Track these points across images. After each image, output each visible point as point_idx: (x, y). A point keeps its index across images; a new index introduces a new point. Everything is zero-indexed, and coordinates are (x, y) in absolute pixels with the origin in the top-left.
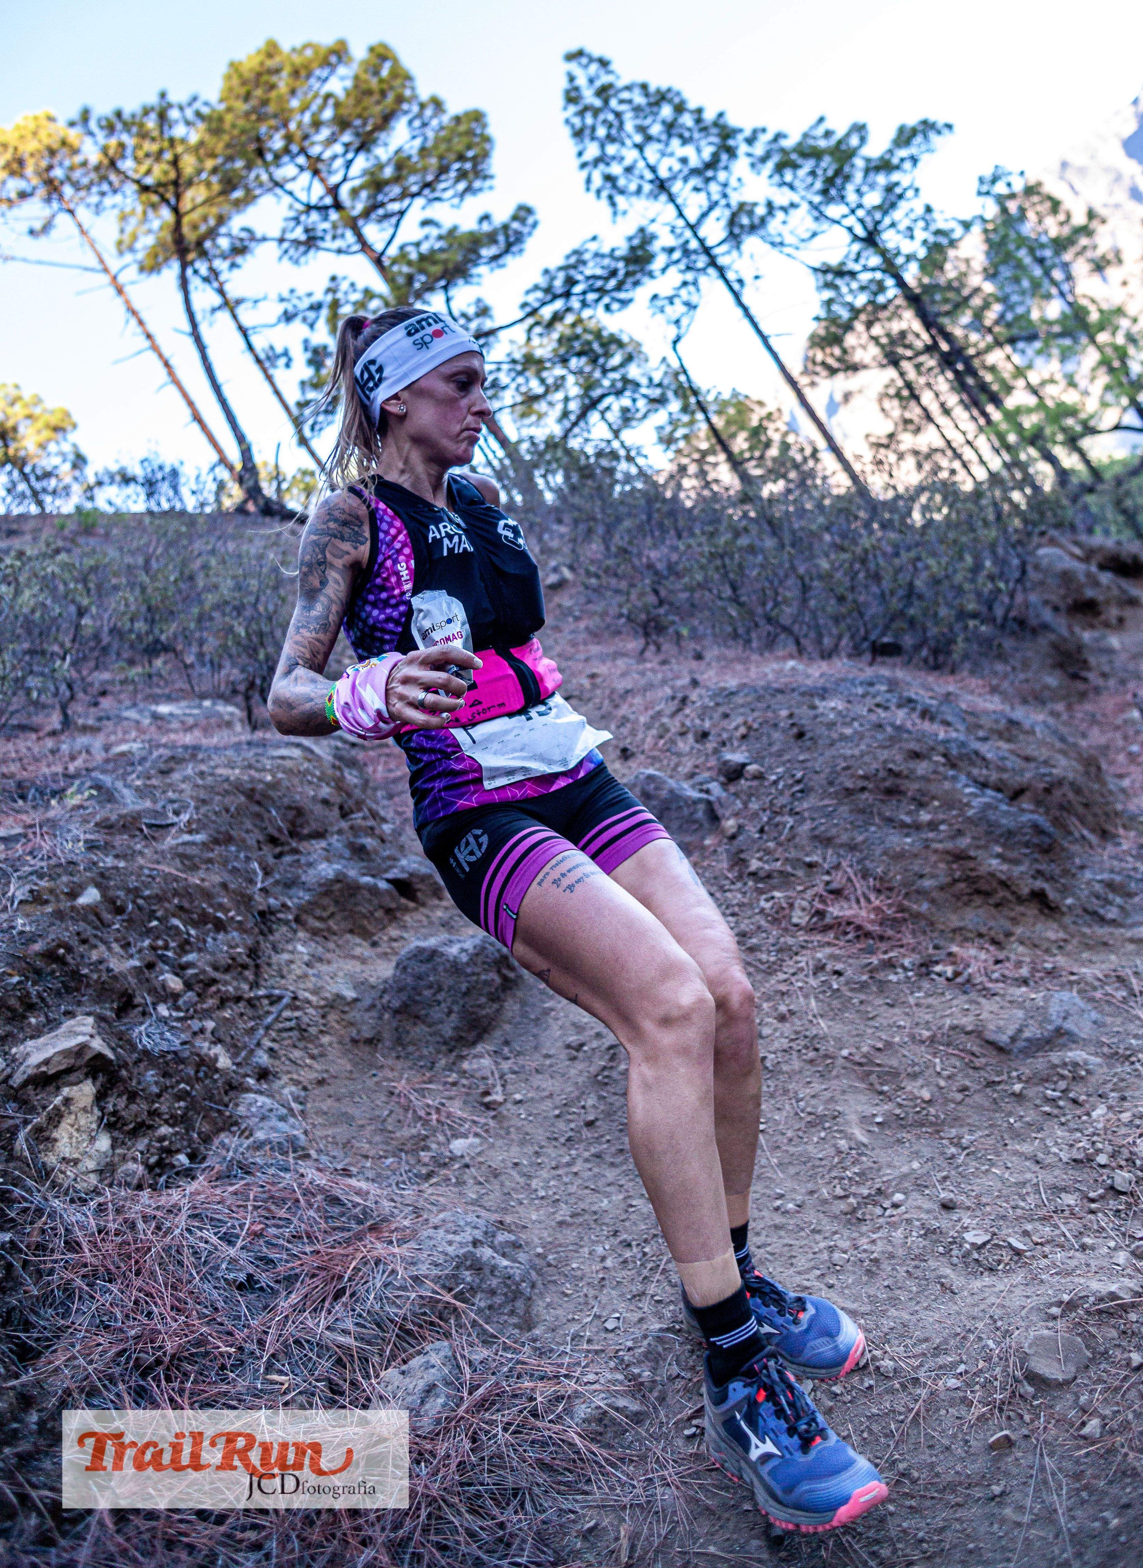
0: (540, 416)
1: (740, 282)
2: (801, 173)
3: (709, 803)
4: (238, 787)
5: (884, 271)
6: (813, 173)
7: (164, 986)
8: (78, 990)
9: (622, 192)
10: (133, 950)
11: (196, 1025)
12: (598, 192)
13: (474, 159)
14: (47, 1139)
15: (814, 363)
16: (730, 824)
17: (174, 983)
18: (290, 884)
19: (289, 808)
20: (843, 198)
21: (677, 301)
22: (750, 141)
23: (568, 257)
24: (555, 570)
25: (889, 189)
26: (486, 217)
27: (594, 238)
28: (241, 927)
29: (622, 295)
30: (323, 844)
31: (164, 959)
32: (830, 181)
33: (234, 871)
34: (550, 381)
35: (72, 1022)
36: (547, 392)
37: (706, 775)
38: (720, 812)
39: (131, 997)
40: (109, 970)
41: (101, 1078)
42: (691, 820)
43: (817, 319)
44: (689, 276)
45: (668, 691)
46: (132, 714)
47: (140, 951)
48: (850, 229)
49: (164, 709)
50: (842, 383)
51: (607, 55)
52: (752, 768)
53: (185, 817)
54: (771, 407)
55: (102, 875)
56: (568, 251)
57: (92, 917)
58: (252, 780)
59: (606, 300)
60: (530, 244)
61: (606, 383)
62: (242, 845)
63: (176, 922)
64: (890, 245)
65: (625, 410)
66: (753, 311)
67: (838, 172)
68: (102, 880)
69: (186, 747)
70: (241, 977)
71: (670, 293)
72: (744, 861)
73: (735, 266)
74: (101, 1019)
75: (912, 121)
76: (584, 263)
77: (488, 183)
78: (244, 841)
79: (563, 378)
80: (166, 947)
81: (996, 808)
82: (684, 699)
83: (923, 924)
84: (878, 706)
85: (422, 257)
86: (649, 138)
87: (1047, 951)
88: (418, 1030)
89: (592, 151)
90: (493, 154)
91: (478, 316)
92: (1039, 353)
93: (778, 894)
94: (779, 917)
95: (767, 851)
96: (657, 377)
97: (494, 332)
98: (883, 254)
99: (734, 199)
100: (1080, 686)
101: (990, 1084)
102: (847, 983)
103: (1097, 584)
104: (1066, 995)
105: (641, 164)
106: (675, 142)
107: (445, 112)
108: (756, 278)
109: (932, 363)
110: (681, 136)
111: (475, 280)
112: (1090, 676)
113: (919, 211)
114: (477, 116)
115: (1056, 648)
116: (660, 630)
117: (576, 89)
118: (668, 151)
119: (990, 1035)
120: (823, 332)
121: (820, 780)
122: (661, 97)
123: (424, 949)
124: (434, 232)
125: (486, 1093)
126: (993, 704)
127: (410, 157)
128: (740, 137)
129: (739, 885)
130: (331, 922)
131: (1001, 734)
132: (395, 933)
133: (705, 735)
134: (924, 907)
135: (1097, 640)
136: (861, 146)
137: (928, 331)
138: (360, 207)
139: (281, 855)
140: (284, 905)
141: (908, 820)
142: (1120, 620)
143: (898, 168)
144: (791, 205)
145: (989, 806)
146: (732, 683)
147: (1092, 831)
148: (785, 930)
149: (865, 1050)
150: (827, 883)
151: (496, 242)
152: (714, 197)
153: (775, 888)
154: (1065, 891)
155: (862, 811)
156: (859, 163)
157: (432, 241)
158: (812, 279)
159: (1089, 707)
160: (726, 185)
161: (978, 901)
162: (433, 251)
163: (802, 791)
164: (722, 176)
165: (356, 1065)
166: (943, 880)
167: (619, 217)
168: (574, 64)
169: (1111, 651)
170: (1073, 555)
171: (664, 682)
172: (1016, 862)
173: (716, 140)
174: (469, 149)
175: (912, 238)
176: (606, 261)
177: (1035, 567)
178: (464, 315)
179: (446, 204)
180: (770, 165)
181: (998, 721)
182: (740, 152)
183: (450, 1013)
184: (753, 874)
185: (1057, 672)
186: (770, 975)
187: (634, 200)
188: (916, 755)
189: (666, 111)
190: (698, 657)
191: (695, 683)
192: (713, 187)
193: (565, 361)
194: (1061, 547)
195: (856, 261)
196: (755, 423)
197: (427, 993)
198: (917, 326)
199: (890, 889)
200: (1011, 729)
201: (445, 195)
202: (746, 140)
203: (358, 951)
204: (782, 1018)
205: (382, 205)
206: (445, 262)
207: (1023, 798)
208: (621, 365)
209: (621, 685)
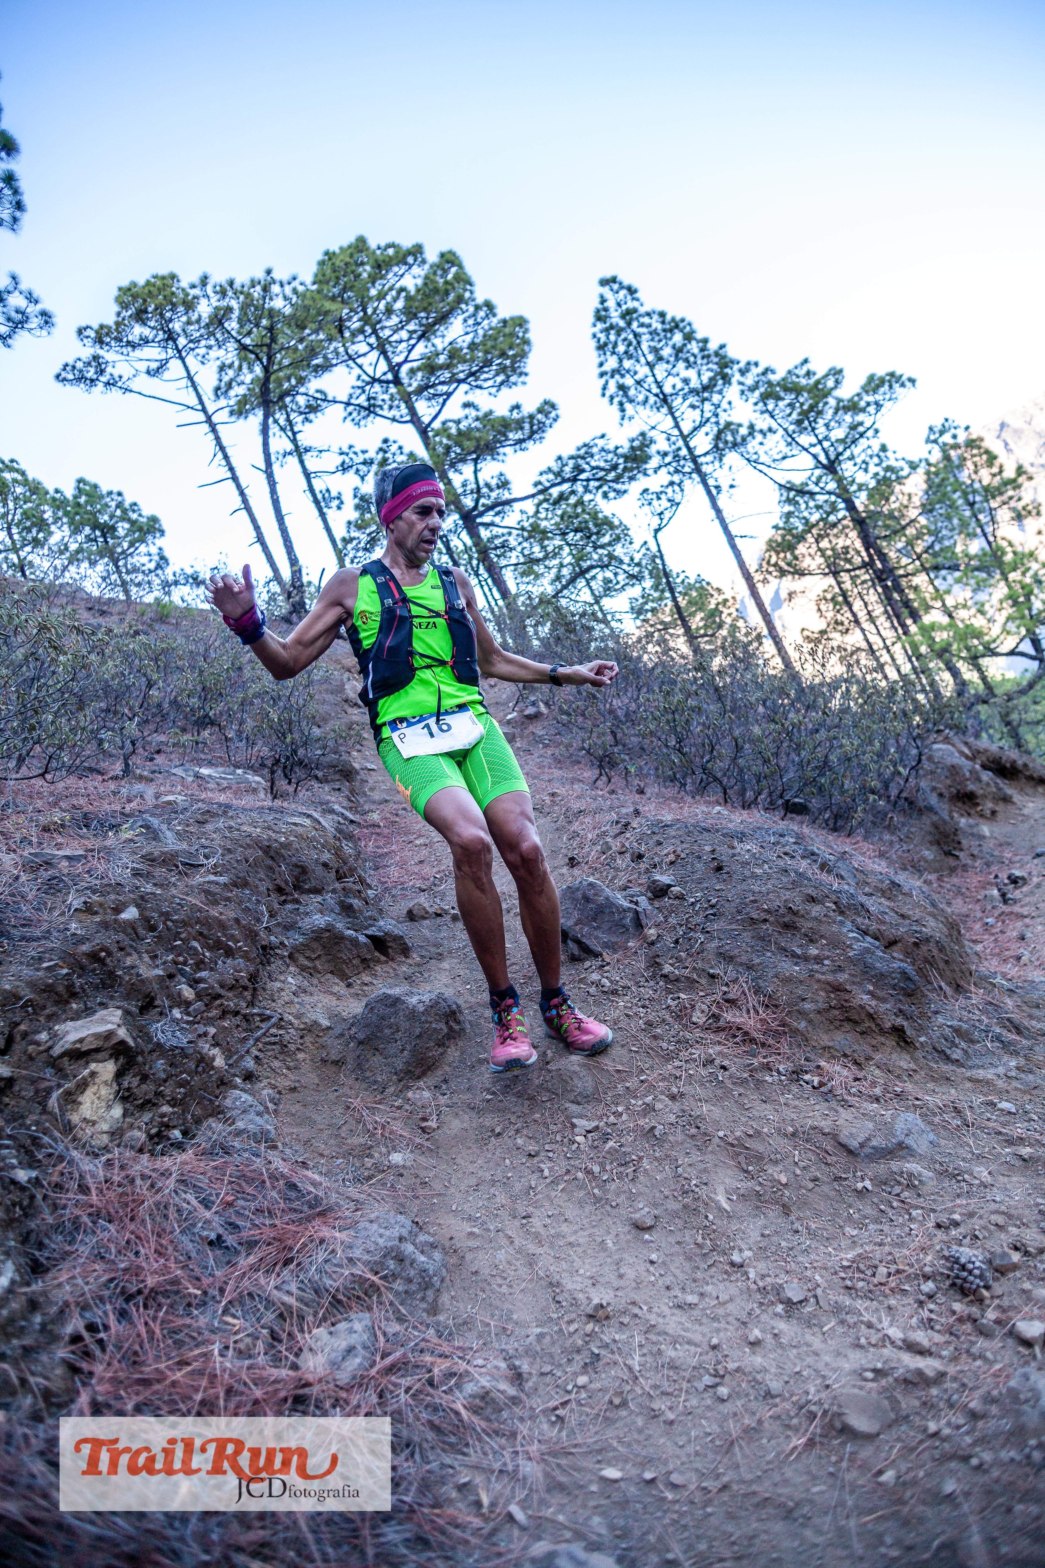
0: (537, 576)
1: (717, 487)
2: (781, 404)
3: (637, 912)
4: (257, 843)
5: (838, 496)
6: (791, 405)
7: (179, 994)
8: (112, 987)
9: (631, 401)
10: (159, 962)
11: (201, 1029)
12: (612, 398)
13: (514, 356)
14: (74, 1101)
15: (768, 563)
16: (652, 932)
17: (188, 993)
18: (289, 927)
19: (296, 866)
20: (813, 429)
21: (663, 496)
22: (743, 372)
23: (579, 449)
24: (534, 704)
25: (853, 427)
26: (517, 407)
27: (603, 436)
28: (246, 956)
29: (619, 487)
30: (320, 899)
31: (183, 973)
32: (805, 414)
33: (246, 910)
34: (550, 549)
35: (104, 1012)
36: (546, 557)
37: (637, 889)
38: (644, 921)
39: (153, 999)
40: (138, 975)
41: (122, 1060)
42: (620, 925)
43: (776, 527)
44: (676, 478)
45: (615, 817)
46: (179, 771)
47: (164, 963)
48: (815, 456)
49: (205, 771)
50: (789, 583)
51: (635, 285)
52: (676, 890)
53: (213, 861)
54: (728, 595)
55: (142, 898)
56: (580, 444)
57: (130, 930)
59: (605, 488)
60: (550, 434)
61: (596, 557)
62: (255, 890)
63: (195, 944)
64: (846, 474)
65: (607, 581)
66: (725, 514)
67: (812, 408)
68: (141, 902)
69: (220, 805)
70: (240, 996)
71: (659, 489)
72: (659, 964)
73: (715, 475)
74: (127, 1013)
75: (881, 372)
77: (523, 378)
78: (257, 887)
79: (560, 548)
80: (185, 963)
81: (873, 953)
82: (627, 825)
83: (799, 1038)
84: (786, 854)
85: (460, 433)
86: (660, 359)
87: (898, 1077)
88: (376, 1060)
89: (612, 363)
90: (530, 355)
91: (498, 487)
92: (958, 581)
93: (682, 996)
94: (682, 1014)
95: (679, 960)
96: (637, 557)
97: (508, 502)
98: (840, 481)
99: (723, 418)
100: (952, 862)
101: (837, 1179)
102: (730, 1077)
103: (979, 780)
104: (910, 1116)
105: (650, 379)
106: (681, 365)
107: (494, 315)
108: (732, 486)
109: (867, 577)
110: (687, 360)
111: (500, 457)
112: (961, 855)
113: (876, 449)
114: (521, 322)
115: (937, 828)
116: (613, 765)
117: (606, 310)
118: (674, 371)
119: (843, 1139)
120: (779, 539)
121: (730, 908)
122: (676, 325)
123: (390, 996)
124: (473, 413)
125: (424, 1119)
126: (880, 867)
127: (461, 349)
128: (736, 367)
129: (652, 983)
130: (317, 963)
131: (883, 892)
132: (367, 979)
133: (640, 856)
134: (803, 1024)
135: (971, 826)
136: (835, 387)
137: (867, 550)
138: (415, 384)
139: (285, 902)
140: (282, 943)
141: (799, 952)
142: (994, 813)
143: (863, 410)
144: (770, 430)
145: (867, 950)
146: (668, 818)
147: (949, 984)
148: (685, 1026)
149: (738, 1134)
150: (725, 993)
151: (522, 428)
152: (707, 415)
153: (680, 990)
154: (921, 1030)
155: (762, 939)
156: (832, 402)
157: (470, 420)
158: (778, 493)
159: (955, 880)
160: (718, 406)
161: (847, 1026)
162: (470, 429)
163: (714, 915)
164: (716, 398)
165: (322, 1080)
166: (821, 1005)
167: (626, 421)
168: (607, 288)
169: (982, 837)
170: (962, 753)
171: (612, 808)
172: (883, 1000)
173: (715, 367)
174: (511, 348)
175: (866, 470)
176: (610, 456)
177: (930, 759)
178: (487, 485)
179: (486, 392)
180: (757, 394)
181: (882, 882)
182: (734, 380)
183: (402, 1051)
184: (665, 976)
185: (934, 848)
186: (668, 1060)
187: (640, 408)
188: (812, 900)
189: (678, 338)
190: (641, 792)
191: (637, 813)
192: (707, 406)
193: (564, 534)
194: (953, 745)
195: (817, 484)
196: (712, 606)
197: (387, 1031)
198: (858, 544)
199: (776, 1006)
200: (892, 890)
201: (486, 385)
202: (740, 371)
203: (336, 989)
204: (673, 1098)
205: (434, 385)
206: (478, 440)
207: (895, 948)
208: (610, 544)
209: (576, 806)
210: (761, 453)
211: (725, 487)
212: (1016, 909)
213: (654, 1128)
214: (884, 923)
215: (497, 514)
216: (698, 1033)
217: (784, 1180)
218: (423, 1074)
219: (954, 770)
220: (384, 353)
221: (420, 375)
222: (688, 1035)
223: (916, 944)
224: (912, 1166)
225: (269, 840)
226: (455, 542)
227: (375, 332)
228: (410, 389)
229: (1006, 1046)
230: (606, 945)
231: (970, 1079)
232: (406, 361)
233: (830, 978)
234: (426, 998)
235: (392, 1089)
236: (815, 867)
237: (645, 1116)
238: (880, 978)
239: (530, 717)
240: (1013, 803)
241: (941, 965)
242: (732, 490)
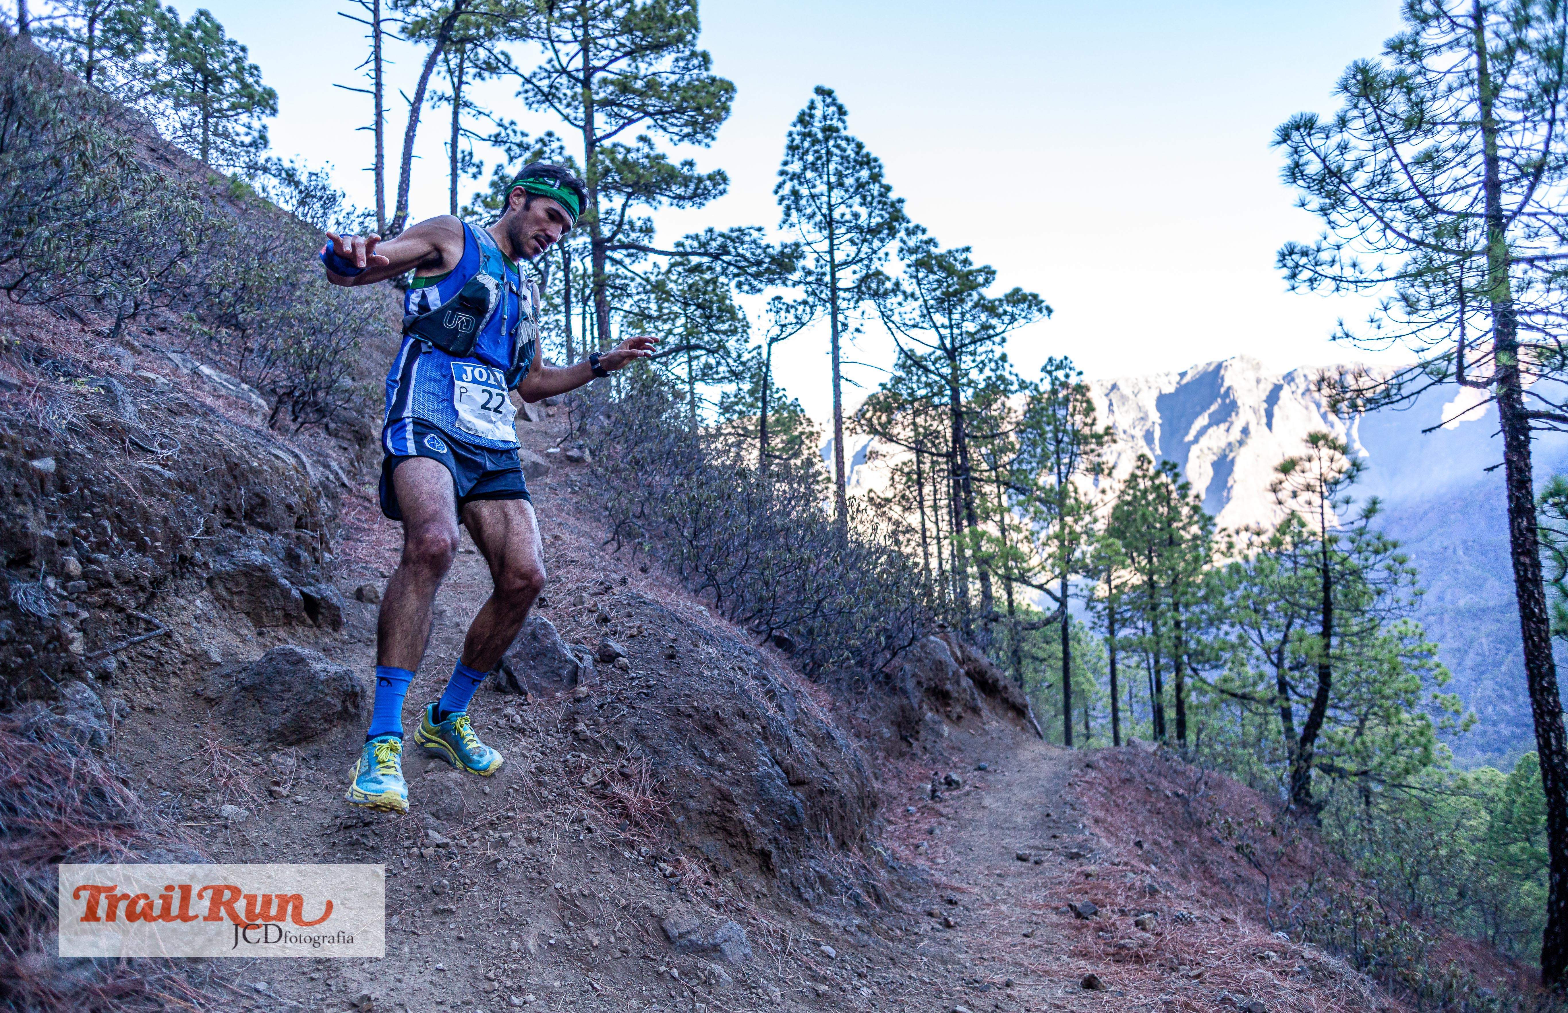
1: (844, 325)
2: (932, 277)
3: (577, 667)
4: (226, 456)
5: (948, 382)
6: (939, 282)
7: (64, 564)
9: (799, 210)
10: (56, 524)
11: (72, 607)
12: (782, 199)
13: (709, 116)
15: (863, 415)
16: (582, 690)
17: (75, 567)
18: (221, 551)
19: (257, 495)
20: (950, 313)
21: (792, 311)
22: (910, 233)
23: (732, 231)
24: (580, 448)
25: (985, 327)
26: (690, 164)
27: (760, 229)
28: (158, 559)
29: (755, 283)
30: (267, 537)
31: (78, 545)
32: (947, 295)
33: (182, 514)
34: (666, 311)
36: (659, 318)
37: (588, 648)
38: (581, 678)
39: (31, 557)
40: (25, 527)
42: (556, 672)
43: (883, 386)
44: (811, 300)
45: (602, 578)
46: (176, 358)
47: (62, 528)
48: (942, 338)
49: (205, 370)
50: (875, 443)
51: (847, 108)
52: (623, 660)
53: (167, 453)
54: (815, 429)
55: (67, 454)
56: (736, 226)
57: (37, 481)
58: (241, 458)
59: (742, 279)
60: (711, 204)
61: (706, 338)
62: (201, 500)
63: (107, 524)
64: (963, 366)
65: (708, 366)
66: (841, 352)
67: (955, 293)
68: (64, 458)
69: (203, 405)
70: (134, 594)
71: (791, 303)
72: (576, 721)
73: (847, 313)
75: (1026, 290)
76: (742, 243)
77: (708, 140)
78: (204, 498)
79: (677, 315)
80: (86, 538)
81: (773, 780)
82: (609, 588)
83: (673, 830)
84: (740, 668)
85: (625, 161)
86: (841, 185)
87: (747, 895)
88: (254, 712)
89: (796, 167)
90: (725, 123)
91: (641, 230)
92: (1020, 504)
93: (583, 755)
94: (574, 771)
95: (596, 724)
96: (746, 357)
97: (646, 250)
98: (955, 369)
99: (876, 265)
100: (904, 747)
101: (646, 957)
102: (592, 840)
103: (958, 683)
104: (736, 926)
105: (825, 199)
106: (857, 199)
107: (707, 69)
108: (858, 330)
109: (945, 467)
110: (864, 198)
111: (654, 204)
112: (915, 744)
113: (997, 355)
114: (729, 88)
115: (903, 711)
116: (630, 535)
117: (812, 116)
118: (850, 201)
119: (666, 925)
120: (882, 398)
121: (664, 693)
122: (867, 161)
123: (296, 653)
124: (646, 150)
125: (277, 784)
126: (826, 717)
127: (662, 84)
128: (904, 225)
129: (561, 735)
130: (236, 598)
131: (815, 738)
132: (282, 634)
133: (606, 620)
134: (681, 819)
135: (935, 722)
136: (983, 285)
137: (954, 442)
138: (602, 95)
139: (228, 526)
140: (206, 564)
141: (707, 754)
142: (959, 718)
143: (999, 316)
144: (913, 295)
145: (769, 775)
146: (649, 596)
147: (836, 838)
148: (573, 783)
149: (574, 890)
150: (623, 766)
151: (687, 186)
152: (862, 255)
153: (584, 751)
154: (786, 862)
155: (679, 731)
156: (975, 296)
157: (640, 155)
158: (896, 355)
159: (901, 765)
160: (875, 252)
161: (721, 835)
162: (636, 162)
163: (646, 695)
164: (876, 244)
165: (187, 711)
166: (705, 807)
167: (786, 226)
168: (820, 98)
169: (940, 735)
170: (953, 654)
171: (604, 569)
172: (764, 824)
173: (887, 216)
174: (708, 107)
175: (981, 371)
176: (759, 251)
177: (923, 647)
178: (631, 224)
179: (668, 136)
180: (914, 257)
181: (819, 729)
182: (898, 235)
183: (286, 711)
184: (576, 733)
185: (895, 728)
186: (541, 808)
187: (804, 220)
188: (743, 716)
189: (865, 174)
190: (644, 570)
191: (624, 581)
192: (865, 248)
193: (686, 304)
194: (949, 644)
195: (934, 363)
196: (796, 433)
197: (278, 687)
198: (949, 434)
199: (664, 794)
200: (826, 739)
201: (671, 129)
202: (907, 229)
203: (244, 631)
204: (530, 841)
205: (620, 105)
206: (640, 176)
207: (801, 788)
208: (725, 333)
209: (572, 555)
210: (896, 312)
211: (851, 328)
212: (938, 806)
213: (499, 860)
214: (802, 763)
215: (629, 255)
216: (581, 793)
217: (596, 942)
218: (297, 743)
219: (939, 665)
220: (585, 50)
221: (611, 88)
222: (571, 792)
223: (821, 792)
224: (717, 968)
225: (239, 458)
226: (576, 263)
227: (585, 26)
228: (596, 97)
229: (860, 907)
230: (534, 687)
231: (810, 920)
232: (603, 68)
233: (724, 786)
234: (333, 669)
235: (258, 745)
236: (761, 690)
237: (495, 848)
238: (770, 804)
239: (571, 459)
240: (980, 716)
241: (836, 818)
242: (856, 334)
